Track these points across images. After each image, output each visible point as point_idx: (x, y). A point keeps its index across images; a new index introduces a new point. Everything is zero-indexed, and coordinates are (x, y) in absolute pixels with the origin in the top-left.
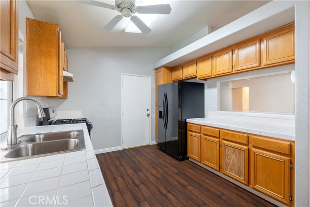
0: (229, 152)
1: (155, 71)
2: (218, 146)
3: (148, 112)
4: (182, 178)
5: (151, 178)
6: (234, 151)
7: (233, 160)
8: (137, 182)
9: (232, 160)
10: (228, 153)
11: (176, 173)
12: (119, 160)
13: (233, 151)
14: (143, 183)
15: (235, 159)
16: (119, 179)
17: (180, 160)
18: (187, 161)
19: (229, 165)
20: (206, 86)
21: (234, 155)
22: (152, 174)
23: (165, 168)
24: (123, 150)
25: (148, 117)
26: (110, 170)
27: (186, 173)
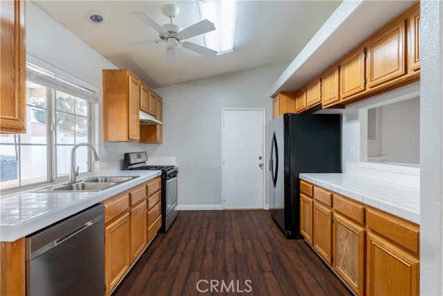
0: (341, 234)
1: (272, 99)
2: (330, 221)
3: (261, 162)
4: (269, 261)
5: (228, 249)
6: (348, 234)
7: (346, 250)
8: (208, 249)
9: (344, 249)
10: (341, 236)
11: (267, 253)
12: (210, 220)
13: (345, 234)
14: (213, 253)
15: (348, 249)
16: (193, 241)
17: (289, 237)
18: (300, 241)
19: (341, 256)
20: (344, 118)
21: (347, 241)
22: (234, 245)
23: (257, 243)
24: (224, 211)
25: (262, 168)
26: (191, 230)
27: (282, 255)
